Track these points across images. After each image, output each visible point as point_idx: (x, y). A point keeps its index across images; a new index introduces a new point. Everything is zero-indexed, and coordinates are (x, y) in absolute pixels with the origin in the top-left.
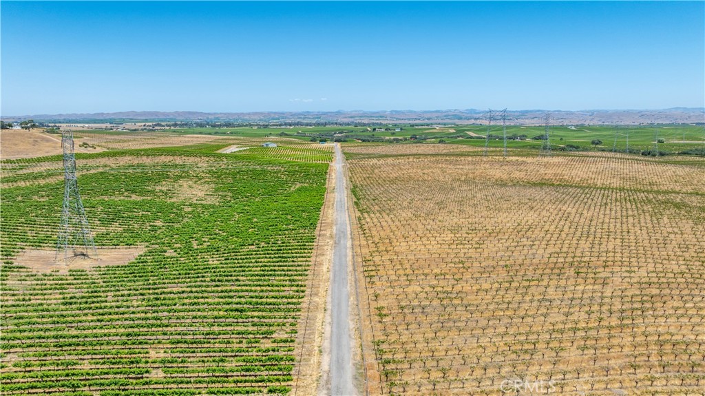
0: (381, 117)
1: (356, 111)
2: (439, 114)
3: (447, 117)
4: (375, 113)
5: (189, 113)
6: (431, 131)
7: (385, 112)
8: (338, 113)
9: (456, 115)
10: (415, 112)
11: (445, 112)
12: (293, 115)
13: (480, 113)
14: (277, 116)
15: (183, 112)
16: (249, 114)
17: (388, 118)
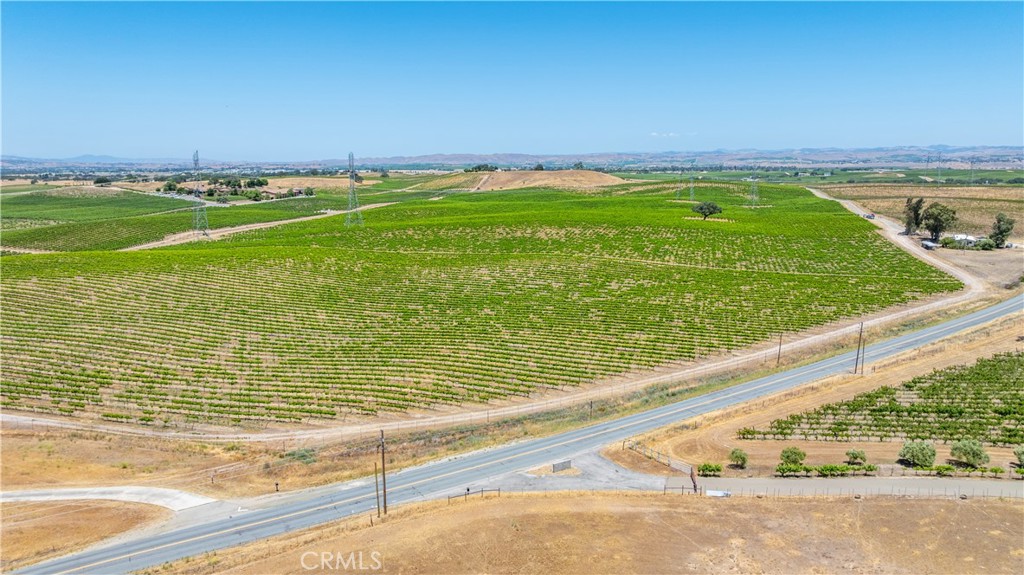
0: (788, 158)
1: (745, 150)
2: (883, 154)
3: (895, 158)
4: (777, 153)
5: (511, 155)
6: (872, 176)
7: (793, 150)
8: (719, 153)
9: (910, 155)
10: (842, 150)
11: (893, 150)
12: (654, 157)
13: (954, 151)
14: (631, 159)
15: (504, 154)
16: (592, 156)
17: (800, 161)
